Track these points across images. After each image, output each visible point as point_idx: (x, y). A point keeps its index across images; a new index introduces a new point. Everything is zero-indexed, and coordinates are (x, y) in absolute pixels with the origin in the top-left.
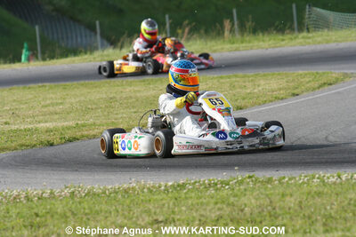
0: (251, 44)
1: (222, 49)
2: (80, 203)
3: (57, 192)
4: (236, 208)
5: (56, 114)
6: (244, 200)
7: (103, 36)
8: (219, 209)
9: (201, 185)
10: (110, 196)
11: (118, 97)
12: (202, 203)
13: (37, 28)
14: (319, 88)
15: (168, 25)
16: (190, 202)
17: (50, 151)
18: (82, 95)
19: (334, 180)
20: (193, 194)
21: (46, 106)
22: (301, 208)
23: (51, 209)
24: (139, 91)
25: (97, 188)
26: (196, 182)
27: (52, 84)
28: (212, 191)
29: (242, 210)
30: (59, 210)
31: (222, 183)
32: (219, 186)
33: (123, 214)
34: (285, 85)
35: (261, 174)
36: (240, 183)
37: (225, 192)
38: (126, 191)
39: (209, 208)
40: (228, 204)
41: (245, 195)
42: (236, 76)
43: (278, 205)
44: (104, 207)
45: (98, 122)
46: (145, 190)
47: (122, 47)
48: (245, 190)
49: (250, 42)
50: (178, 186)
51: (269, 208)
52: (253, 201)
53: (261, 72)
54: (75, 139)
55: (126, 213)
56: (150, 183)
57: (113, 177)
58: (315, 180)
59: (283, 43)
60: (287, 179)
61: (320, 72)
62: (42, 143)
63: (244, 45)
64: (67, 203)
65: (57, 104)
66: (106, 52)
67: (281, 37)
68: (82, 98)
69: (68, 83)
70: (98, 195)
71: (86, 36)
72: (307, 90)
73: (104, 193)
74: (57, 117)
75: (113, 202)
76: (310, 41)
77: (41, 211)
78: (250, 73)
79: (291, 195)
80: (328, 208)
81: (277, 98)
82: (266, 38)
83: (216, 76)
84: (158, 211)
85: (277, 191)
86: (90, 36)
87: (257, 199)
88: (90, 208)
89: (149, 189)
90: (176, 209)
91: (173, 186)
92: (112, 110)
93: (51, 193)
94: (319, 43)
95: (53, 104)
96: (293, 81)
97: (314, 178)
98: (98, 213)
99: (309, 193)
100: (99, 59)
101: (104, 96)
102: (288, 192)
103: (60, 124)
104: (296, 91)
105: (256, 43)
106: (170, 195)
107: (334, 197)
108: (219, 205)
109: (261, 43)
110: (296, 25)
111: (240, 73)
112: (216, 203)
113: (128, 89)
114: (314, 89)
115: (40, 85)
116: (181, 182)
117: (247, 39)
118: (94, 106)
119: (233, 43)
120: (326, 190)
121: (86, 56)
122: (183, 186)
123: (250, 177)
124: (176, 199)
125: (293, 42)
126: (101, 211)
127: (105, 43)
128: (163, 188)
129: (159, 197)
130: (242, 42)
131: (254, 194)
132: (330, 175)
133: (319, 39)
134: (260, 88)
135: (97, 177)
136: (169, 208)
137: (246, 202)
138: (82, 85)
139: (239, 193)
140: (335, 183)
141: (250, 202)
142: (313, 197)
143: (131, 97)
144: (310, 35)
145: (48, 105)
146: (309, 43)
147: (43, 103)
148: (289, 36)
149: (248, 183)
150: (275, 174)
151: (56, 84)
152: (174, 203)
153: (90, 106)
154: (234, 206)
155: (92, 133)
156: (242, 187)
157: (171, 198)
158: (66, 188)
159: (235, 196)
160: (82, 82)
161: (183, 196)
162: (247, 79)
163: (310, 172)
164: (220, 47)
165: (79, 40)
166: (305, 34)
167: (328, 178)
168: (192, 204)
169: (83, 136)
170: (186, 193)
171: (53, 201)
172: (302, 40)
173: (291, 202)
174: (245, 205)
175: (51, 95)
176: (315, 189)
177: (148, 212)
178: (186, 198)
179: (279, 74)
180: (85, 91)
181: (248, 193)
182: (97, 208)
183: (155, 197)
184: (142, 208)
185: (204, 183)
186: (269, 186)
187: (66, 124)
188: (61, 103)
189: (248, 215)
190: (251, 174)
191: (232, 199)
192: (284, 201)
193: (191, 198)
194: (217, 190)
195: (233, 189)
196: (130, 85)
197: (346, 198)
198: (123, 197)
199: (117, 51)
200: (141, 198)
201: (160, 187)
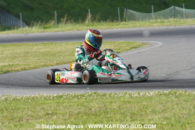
1: (83, 29)
2: (10, 104)
4: (87, 108)
6: (92, 104)
7: (23, 20)
8: (79, 109)
9: (70, 96)
10: (25, 101)
11: (30, 51)
12: (71, 106)
14: (130, 50)
15: (56, 16)
18: (12, 50)
19: (136, 95)
22: (120, 109)
24: (41, 49)
25: (19, 96)
26: (68, 95)
28: (76, 99)
29: (91, 109)
31: (81, 95)
32: (79, 97)
33: (31, 110)
35: (101, 92)
36: (90, 96)
37: (82, 101)
38: (33, 98)
39: (74, 108)
40: (84, 106)
41: (92, 102)
43: (108, 107)
44: (22, 106)
45: (20, 64)
46: (43, 98)
47: (33, 26)
48: (92, 99)
49: (96, 26)
50: (59, 96)
51: (104, 108)
52: (96, 105)
54: (8, 72)
55: (33, 109)
56: (45, 95)
57: (27, 91)
58: (127, 95)
59: (112, 27)
60: (113, 94)
61: (131, 41)
64: (3, 103)
66: (25, 29)
67: (112, 24)
68: (13, 52)
69: (5, 44)
70: (19, 100)
71: (15, 21)
72: (124, 50)
73: (22, 99)
75: (26, 103)
76: (126, 26)
79: (115, 102)
80: (133, 109)
82: (105, 24)
83: (79, 42)
84: (49, 108)
86: (17, 21)
87: (98, 104)
88: (15, 107)
89: (44, 97)
90: (58, 108)
91: (56, 96)
92: (27, 58)
94: (131, 27)
96: (118, 45)
98: (18, 109)
99: (124, 102)
100: (21, 32)
101: (23, 51)
102: (113, 101)
103: (1, 64)
104: (119, 51)
105: (99, 27)
106: (55, 101)
107: (136, 104)
108: (79, 107)
109: (102, 27)
110: (119, 18)
112: (78, 106)
113: (36, 47)
114: (128, 50)
116: (61, 95)
117: (95, 24)
118: (18, 56)
120: (132, 100)
121: (14, 31)
122: (61, 97)
123: (95, 93)
124: (58, 103)
125: (117, 27)
126: (20, 108)
127: (25, 24)
129: (49, 102)
130: (93, 26)
131: (97, 101)
133: (131, 25)
135: (19, 91)
136: (54, 107)
137: (92, 105)
138: (12, 45)
140: (136, 97)
141: (95, 105)
142: (126, 103)
143: (37, 52)
144: (126, 23)
146: (125, 27)
148: (116, 23)
149: (94, 96)
150: (107, 92)
152: (57, 105)
153: (16, 56)
154: (86, 107)
155: (17, 69)
156: (91, 98)
157: (55, 102)
158: (3, 96)
159: (88, 102)
160: (12, 43)
161: (61, 101)
163: (125, 91)
164: (81, 28)
165: (11, 22)
166: (124, 23)
167: (134, 94)
168: (66, 106)
169: (12, 70)
170: (63, 100)
172: (122, 26)
173: (115, 106)
174: (92, 107)
176: (127, 100)
177: (44, 109)
178: (63, 103)
179: (110, 42)
180: (14, 48)
181: (94, 101)
182: (18, 106)
183: (48, 102)
184: (41, 107)
185: (72, 95)
186: (104, 98)
187: (4, 64)
188: (2, 54)
189: (93, 112)
190: (96, 91)
191: (85, 104)
192: (111, 105)
193: (65, 102)
194: (78, 99)
195: (86, 99)
196: (36, 45)
197: (142, 104)
198: (31, 101)
199: (30, 28)
200: (40, 102)
201: (50, 97)
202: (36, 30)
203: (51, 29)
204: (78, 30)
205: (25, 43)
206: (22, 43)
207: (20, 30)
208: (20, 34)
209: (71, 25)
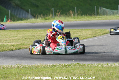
0: (80, 19)
2: (21, 70)
3: (13, 66)
4: (73, 74)
5: (14, 40)
7: (31, 14)
9: (61, 66)
10: (31, 68)
11: (35, 35)
12: (61, 72)
13: (9, 11)
14: (102, 35)
16: (57, 71)
17: (12, 52)
18: (23, 34)
19: (106, 66)
20: (58, 69)
21: (11, 37)
23: (11, 72)
24: (43, 33)
25: (27, 65)
27: (14, 30)
28: (65, 68)
29: (75, 75)
30: (13, 72)
31: (68, 65)
32: (67, 66)
33: (35, 75)
34: (91, 33)
35: (82, 63)
36: (75, 65)
37: (69, 68)
38: (36, 67)
39: (64, 74)
40: (70, 73)
41: (76, 70)
42: (75, 30)
43: (87, 73)
44: (28, 72)
45: (28, 43)
46: (43, 67)
47: (37, 18)
48: (76, 68)
49: (80, 18)
50: (54, 66)
51: (84, 74)
52: (79, 72)
53: (83, 29)
54: (20, 49)
56: (44, 64)
57: (32, 62)
58: (99, 66)
59: (91, 19)
60: (90, 65)
61: (103, 29)
62: (9, 49)
63: (78, 19)
64: (16, 70)
65: (15, 37)
66: (32, 20)
67: (91, 17)
68: (24, 35)
69: (19, 30)
70: (27, 68)
71: (26, 14)
72: (98, 35)
73: (29, 67)
74: (14, 41)
75: (32, 70)
76: (100, 19)
77: (8, 73)
78: (80, 29)
79: (91, 70)
80: (103, 75)
81: (88, 38)
82: (86, 17)
83: (68, 29)
84: (47, 74)
85: (87, 69)
86: (27, 14)
87: (80, 71)
88: (24, 72)
89: (44, 66)
90: (53, 74)
91: (52, 66)
92: (33, 39)
93: (11, 66)
94: (103, 20)
95: (13, 37)
96: (94, 32)
97: (99, 65)
98: (26, 74)
99: (97, 70)
100: (30, 22)
101: (31, 35)
102: (90, 69)
103: (15, 43)
104: (95, 36)
105: (82, 19)
106: (51, 69)
107: (105, 72)
108: (67, 73)
109: (84, 19)
110: (96, 13)
111: (76, 29)
112: (66, 72)
114: (101, 35)
115: (10, 30)
116: (55, 64)
117: (79, 17)
118: (27, 38)
119: (75, 18)
120: (103, 69)
121: (25, 21)
122: (55, 66)
123: (78, 64)
124: (53, 70)
125: (95, 19)
127: (32, 17)
128: (49, 66)
130: (78, 18)
131: (79, 69)
132: (105, 64)
134: (83, 34)
135: (27, 62)
136: (50, 73)
137: (76, 72)
138: (23, 30)
139: (74, 69)
140: (106, 67)
142: (98, 71)
143: (40, 35)
144: (100, 17)
145: (12, 37)
146: (100, 20)
147: (10, 36)
148: (93, 17)
149: (77, 66)
150: (86, 63)
151: (15, 30)
152: (52, 72)
153: (26, 38)
155: (26, 47)
156: (75, 67)
157: (51, 70)
158: (16, 65)
159: (73, 70)
160: (24, 29)
161: (55, 69)
162: (79, 31)
163: (98, 63)
164: (70, 20)
165: (23, 15)
166: (99, 16)
167: (104, 65)
168: (58, 72)
169: (23, 48)
170: (56, 68)
171: (12, 69)
172: (98, 18)
173: (91, 73)
175: (13, 34)
176: (99, 69)
177: (43, 74)
178: (56, 70)
179: (89, 30)
180: (24, 32)
181: (77, 69)
182: (26, 72)
183: (46, 69)
184: (41, 73)
186: (84, 67)
187: (17, 43)
188: (16, 37)
190: (78, 63)
191: (71, 71)
192: (89, 72)
193: (58, 70)
194: (67, 67)
195: (72, 68)
196: (39, 31)
197: (110, 72)
198: (35, 69)
199: (36, 19)
200: (41, 69)
201: (48, 66)
202: (39, 21)
203: (50, 20)
204: (68, 21)
205: (32, 29)
206: (30, 29)
207: (29, 20)
208: (29, 23)
209: (63, 18)
